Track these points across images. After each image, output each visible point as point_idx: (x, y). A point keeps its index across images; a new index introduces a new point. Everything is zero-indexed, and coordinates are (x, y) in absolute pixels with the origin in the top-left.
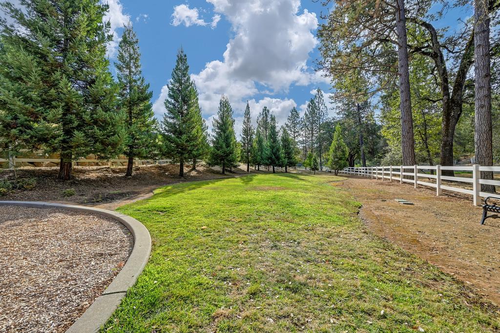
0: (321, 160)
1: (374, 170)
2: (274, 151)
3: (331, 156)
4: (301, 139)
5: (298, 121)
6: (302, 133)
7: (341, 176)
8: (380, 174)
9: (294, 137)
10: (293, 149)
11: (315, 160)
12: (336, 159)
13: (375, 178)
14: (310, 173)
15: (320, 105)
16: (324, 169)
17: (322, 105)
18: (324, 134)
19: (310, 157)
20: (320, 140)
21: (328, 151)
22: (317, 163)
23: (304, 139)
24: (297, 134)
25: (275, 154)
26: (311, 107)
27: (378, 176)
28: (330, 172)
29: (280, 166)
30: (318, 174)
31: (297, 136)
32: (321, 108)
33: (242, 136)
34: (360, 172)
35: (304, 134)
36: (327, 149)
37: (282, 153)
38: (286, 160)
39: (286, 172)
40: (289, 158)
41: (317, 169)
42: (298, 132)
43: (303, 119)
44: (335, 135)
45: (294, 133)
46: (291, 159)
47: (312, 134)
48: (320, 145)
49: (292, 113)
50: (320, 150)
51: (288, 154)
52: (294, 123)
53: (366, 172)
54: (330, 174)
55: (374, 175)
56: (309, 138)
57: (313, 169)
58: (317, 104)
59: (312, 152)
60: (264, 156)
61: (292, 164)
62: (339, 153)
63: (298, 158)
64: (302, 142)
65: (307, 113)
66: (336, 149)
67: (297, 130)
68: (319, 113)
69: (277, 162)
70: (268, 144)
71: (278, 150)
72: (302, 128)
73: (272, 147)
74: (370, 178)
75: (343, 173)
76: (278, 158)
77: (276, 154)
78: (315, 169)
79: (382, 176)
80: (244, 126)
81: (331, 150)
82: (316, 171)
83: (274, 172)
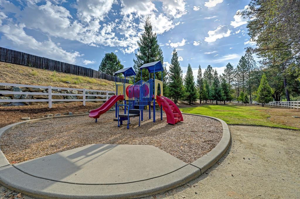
0: (251, 97)
1: (292, 103)
2: (217, 92)
3: (258, 94)
4: (234, 83)
5: (232, 72)
6: (235, 79)
7: (266, 107)
8: (296, 106)
9: (230, 82)
10: (230, 91)
11: (246, 97)
12: (263, 96)
13: (292, 108)
14: (242, 105)
15: (249, 60)
16: (254, 102)
17: (251, 60)
18: (253, 79)
19: (242, 95)
20: (250, 83)
21: (257, 90)
22: (248, 99)
23: (237, 83)
24: (231, 80)
25: (217, 94)
26: (242, 62)
27: (295, 107)
28: (259, 104)
29: (220, 101)
30: (248, 105)
31: (231, 81)
32: (251, 62)
33: (197, 84)
34: (283, 105)
35: (237, 80)
36: (255, 89)
37: (222, 93)
38: (225, 97)
39: (225, 104)
40: (227, 96)
41: (248, 103)
42: (232, 78)
43: (236, 70)
44: (262, 80)
45: (229, 79)
46: (228, 96)
47: (244, 80)
48: (250, 87)
49: (227, 67)
50: (250, 90)
51: (226, 93)
52: (229, 73)
53: (287, 105)
54: (258, 106)
55: (292, 107)
56: (241, 82)
57: (245, 103)
58: (247, 60)
59: (243, 91)
60: (210, 95)
61: (229, 99)
62: (265, 93)
63: (233, 95)
64: (235, 85)
65: (239, 66)
66: (262, 90)
67: (231, 77)
68: (249, 65)
69: (219, 99)
70: (213, 88)
71: (220, 91)
72: (235, 76)
73: (216, 90)
74: (289, 108)
75: (269, 105)
76: (220, 96)
77: (219, 93)
78: (246, 102)
79: (297, 107)
80: (198, 79)
81: (259, 91)
82: (247, 104)
83: (217, 104)
